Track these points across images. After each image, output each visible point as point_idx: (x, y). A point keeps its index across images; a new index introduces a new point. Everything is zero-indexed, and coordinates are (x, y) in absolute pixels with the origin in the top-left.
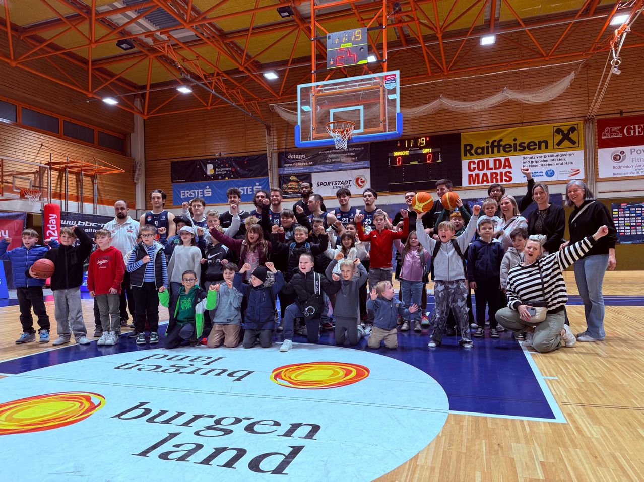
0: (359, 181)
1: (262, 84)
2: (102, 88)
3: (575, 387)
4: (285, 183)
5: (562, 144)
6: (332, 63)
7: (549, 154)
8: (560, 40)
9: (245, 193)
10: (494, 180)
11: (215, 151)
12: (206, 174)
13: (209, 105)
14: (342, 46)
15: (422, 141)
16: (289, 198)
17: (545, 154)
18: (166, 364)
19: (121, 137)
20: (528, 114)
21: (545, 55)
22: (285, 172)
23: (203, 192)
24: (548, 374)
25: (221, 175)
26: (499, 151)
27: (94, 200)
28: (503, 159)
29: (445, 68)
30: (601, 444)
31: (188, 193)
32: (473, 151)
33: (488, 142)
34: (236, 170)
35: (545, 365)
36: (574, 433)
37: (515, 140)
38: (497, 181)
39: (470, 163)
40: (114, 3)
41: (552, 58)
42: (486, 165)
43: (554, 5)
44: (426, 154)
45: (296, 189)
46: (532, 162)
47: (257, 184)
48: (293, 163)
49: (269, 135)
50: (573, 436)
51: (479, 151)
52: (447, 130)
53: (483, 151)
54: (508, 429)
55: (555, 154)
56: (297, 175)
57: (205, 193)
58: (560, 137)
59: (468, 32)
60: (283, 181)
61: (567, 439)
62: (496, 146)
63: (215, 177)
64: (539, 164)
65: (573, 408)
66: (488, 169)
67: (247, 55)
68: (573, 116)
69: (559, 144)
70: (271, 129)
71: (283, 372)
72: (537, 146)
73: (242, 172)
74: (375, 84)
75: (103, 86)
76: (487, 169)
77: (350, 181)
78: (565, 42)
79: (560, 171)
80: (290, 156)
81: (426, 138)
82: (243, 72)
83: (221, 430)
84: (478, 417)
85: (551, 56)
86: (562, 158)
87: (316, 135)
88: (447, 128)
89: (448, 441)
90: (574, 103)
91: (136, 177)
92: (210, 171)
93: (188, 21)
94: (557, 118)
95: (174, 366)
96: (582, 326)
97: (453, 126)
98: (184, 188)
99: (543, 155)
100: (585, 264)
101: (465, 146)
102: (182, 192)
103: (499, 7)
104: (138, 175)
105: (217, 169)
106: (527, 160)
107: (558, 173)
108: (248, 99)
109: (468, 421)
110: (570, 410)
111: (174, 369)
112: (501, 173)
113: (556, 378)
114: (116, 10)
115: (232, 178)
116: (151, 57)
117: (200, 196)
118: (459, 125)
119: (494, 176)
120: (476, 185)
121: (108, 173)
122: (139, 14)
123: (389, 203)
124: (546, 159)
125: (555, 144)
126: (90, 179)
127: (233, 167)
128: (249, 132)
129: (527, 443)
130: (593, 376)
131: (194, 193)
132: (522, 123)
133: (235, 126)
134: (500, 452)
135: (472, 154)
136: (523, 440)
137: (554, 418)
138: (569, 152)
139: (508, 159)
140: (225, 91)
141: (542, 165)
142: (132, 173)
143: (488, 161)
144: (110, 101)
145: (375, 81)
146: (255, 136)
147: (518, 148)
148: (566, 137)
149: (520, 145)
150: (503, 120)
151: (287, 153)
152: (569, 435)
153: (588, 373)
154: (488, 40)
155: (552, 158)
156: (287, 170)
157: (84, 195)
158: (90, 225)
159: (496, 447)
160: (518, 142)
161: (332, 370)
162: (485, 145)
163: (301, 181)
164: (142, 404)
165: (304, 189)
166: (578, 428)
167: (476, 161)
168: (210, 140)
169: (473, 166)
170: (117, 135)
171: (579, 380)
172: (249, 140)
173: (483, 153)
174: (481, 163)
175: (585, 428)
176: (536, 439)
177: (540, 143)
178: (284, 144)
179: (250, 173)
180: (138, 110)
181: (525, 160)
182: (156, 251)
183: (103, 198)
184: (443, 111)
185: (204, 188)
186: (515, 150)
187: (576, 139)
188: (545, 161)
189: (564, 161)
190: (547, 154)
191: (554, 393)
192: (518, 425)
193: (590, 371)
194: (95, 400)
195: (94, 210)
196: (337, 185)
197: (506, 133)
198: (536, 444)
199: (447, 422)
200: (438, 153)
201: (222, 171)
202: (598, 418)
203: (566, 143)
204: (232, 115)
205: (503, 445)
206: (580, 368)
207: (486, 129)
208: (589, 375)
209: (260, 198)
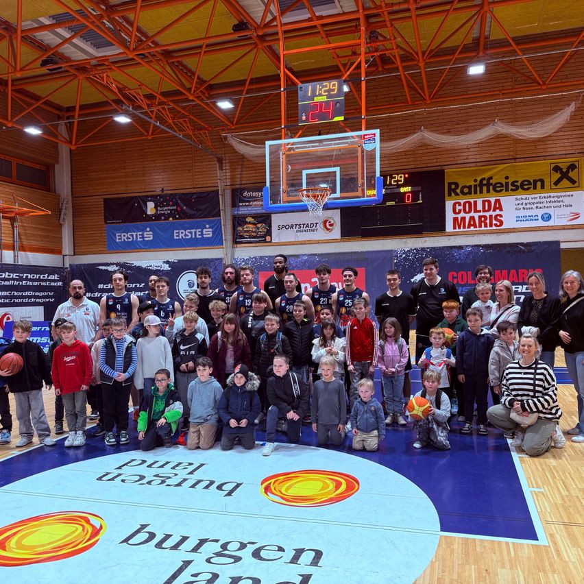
0: (328, 224)
1: (216, 114)
2: (22, 116)
3: (560, 501)
4: (241, 226)
5: (561, 183)
6: (304, 118)
7: (546, 195)
8: (562, 62)
9: (193, 237)
10: (483, 224)
11: (157, 186)
12: (146, 214)
13: (150, 134)
14: (316, 99)
15: (401, 178)
16: (245, 243)
17: (540, 195)
18: (149, 474)
19: (43, 168)
20: (522, 149)
21: (541, 83)
22: (240, 213)
23: (143, 235)
24: (535, 486)
25: (164, 215)
26: (488, 191)
27: (14, 246)
28: (493, 200)
29: (428, 97)
30: (576, 568)
31: (124, 236)
32: (458, 191)
33: (475, 181)
34: (182, 209)
35: (532, 472)
36: (553, 557)
37: (507, 178)
38: (486, 226)
39: (455, 204)
40: (39, 19)
41: (549, 86)
42: (473, 207)
43: (552, 23)
44: (405, 193)
45: (253, 232)
46: (526, 204)
47: (207, 226)
48: (249, 202)
49: (221, 169)
50: (552, 560)
51: (466, 190)
52: (429, 165)
53: (469, 191)
54: (495, 553)
55: (553, 195)
56: (255, 216)
57: (145, 236)
58: (558, 175)
59: (457, 49)
60: (238, 222)
61: (547, 564)
62: (485, 185)
63: (157, 217)
64: (534, 207)
65: (555, 527)
66: (476, 211)
67: (198, 78)
68: (573, 152)
69: (556, 183)
70: (224, 162)
71: (272, 484)
72: (532, 186)
73: (189, 211)
74: (353, 143)
75: (25, 113)
76: (474, 212)
77: (316, 224)
78: (567, 65)
79: (558, 215)
80: (245, 194)
81: (404, 174)
82: (193, 101)
83: (230, 556)
84: (468, 539)
85: (548, 84)
86: (560, 199)
87: (286, 198)
88: (429, 163)
89: (441, 568)
90: (573, 136)
91: (62, 216)
92: (151, 210)
93: (131, 49)
94: (555, 153)
95: (157, 476)
96: (573, 417)
97: (436, 160)
98: (119, 230)
99: (538, 196)
100: (577, 359)
101: (450, 184)
102: (117, 234)
103: (489, 24)
104: (65, 214)
105: (159, 208)
106: (521, 202)
107: (556, 216)
108: (197, 128)
109: (458, 543)
110: (552, 529)
111: (158, 480)
112: (491, 216)
113: (542, 490)
114: (43, 27)
115: (177, 219)
116: (81, 77)
117: (139, 239)
118: (442, 160)
119: (483, 219)
120: (462, 229)
121: (31, 214)
122: (73, 33)
123: (362, 250)
124: (541, 200)
125: (552, 183)
126: (9, 222)
127: (178, 205)
128: (197, 164)
129: (511, 568)
130: (578, 487)
131: (132, 235)
132: (515, 159)
133: (180, 157)
134: (487, 578)
135: (457, 194)
136: (508, 565)
137: (537, 539)
138: (568, 193)
139: (499, 200)
140: (171, 122)
141: (537, 207)
142: (58, 212)
143: (475, 202)
144: (33, 131)
145: (353, 140)
146: (205, 170)
147: (510, 187)
148: (565, 175)
149: (513, 184)
150: (493, 155)
151: (242, 190)
152: (549, 559)
153: (573, 484)
154: (477, 70)
155: (549, 200)
156: (243, 210)
157: (3, 241)
158: (11, 277)
159: (484, 574)
160: (510, 181)
161: (322, 481)
162: (472, 183)
163: (259, 223)
164: (143, 527)
165: (278, 264)
166: (557, 550)
167: (462, 202)
168: (150, 173)
169: (458, 208)
170: (38, 167)
171: (564, 493)
172: (197, 174)
173: (470, 193)
174: (467, 204)
175: (564, 552)
176: (520, 564)
177: (535, 182)
178: (239, 179)
179: (199, 213)
180: (65, 138)
181: (518, 202)
182: (126, 345)
183: (24, 243)
184: (424, 145)
185: (144, 230)
186: (507, 190)
187: (575, 178)
188: (540, 203)
189: (562, 204)
190: (543, 195)
191: (539, 510)
192: (504, 547)
193: (576, 481)
194: (95, 522)
195: (14, 259)
196: (302, 229)
197: (496, 170)
198: (519, 570)
199: (439, 545)
200: (418, 192)
201: (165, 210)
202: (576, 539)
203: (565, 182)
204: (176, 144)
205: (490, 571)
206: (566, 477)
207: (474, 164)
208: (574, 486)
209: (229, 275)
